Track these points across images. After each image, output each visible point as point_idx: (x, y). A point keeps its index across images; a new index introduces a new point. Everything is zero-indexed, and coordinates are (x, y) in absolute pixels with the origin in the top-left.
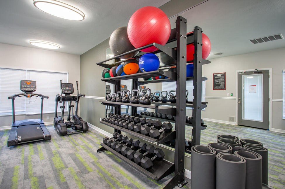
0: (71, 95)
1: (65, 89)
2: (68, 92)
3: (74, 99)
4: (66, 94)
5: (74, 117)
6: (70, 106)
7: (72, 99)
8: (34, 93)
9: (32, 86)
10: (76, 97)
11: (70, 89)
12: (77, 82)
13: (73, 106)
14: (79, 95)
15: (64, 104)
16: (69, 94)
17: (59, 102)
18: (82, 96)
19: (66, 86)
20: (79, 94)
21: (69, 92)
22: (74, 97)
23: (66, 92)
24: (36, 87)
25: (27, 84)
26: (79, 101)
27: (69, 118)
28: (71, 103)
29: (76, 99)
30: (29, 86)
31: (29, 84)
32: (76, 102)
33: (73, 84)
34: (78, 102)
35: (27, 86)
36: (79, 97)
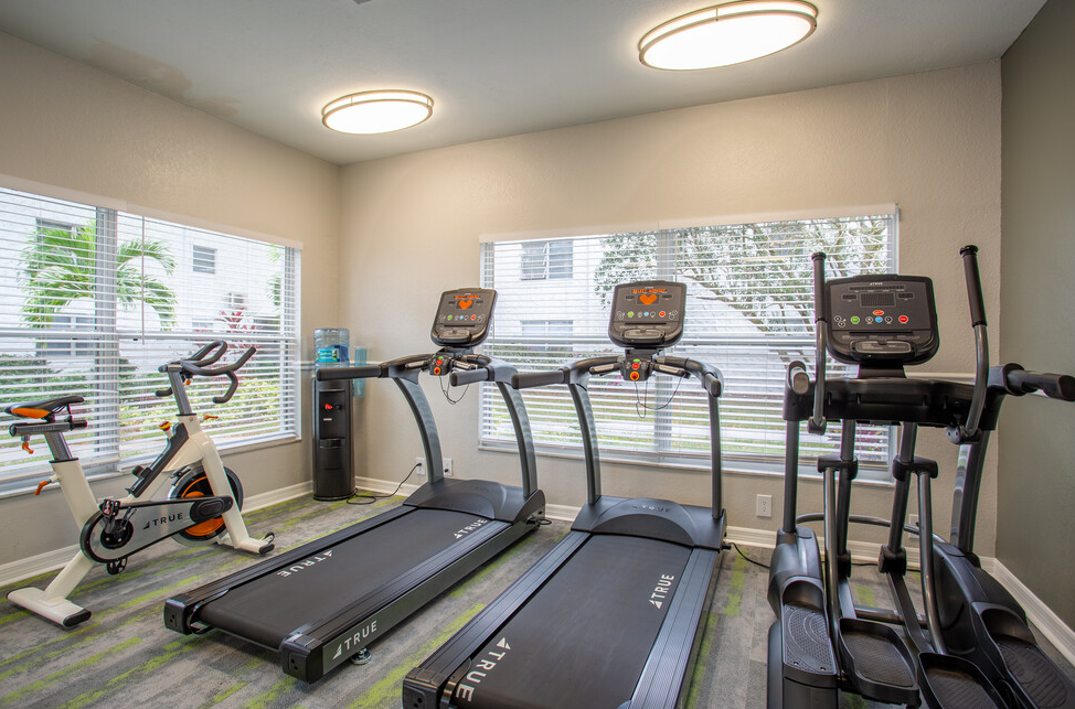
0: (912, 373)
1: (855, 320)
2: (882, 351)
3: (942, 405)
4: (867, 362)
5: (938, 571)
6: (905, 469)
7: (924, 407)
8: (668, 352)
9: (662, 315)
10: (964, 395)
11: (904, 320)
12: (970, 252)
13: (931, 469)
14: (995, 379)
15: (848, 442)
16: (895, 363)
17: (804, 424)
18: (1026, 388)
19: (871, 301)
20: (995, 362)
21: (896, 346)
22: (940, 389)
23: (868, 347)
24: (680, 320)
25: (640, 302)
26: (993, 436)
27: (891, 555)
28: (908, 442)
29: (964, 407)
30: (646, 314)
31: (648, 303)
32: (963, 440)
33: (928, 282)
34: (977, 442)
35: (640, 315)
36: (994, 395)
